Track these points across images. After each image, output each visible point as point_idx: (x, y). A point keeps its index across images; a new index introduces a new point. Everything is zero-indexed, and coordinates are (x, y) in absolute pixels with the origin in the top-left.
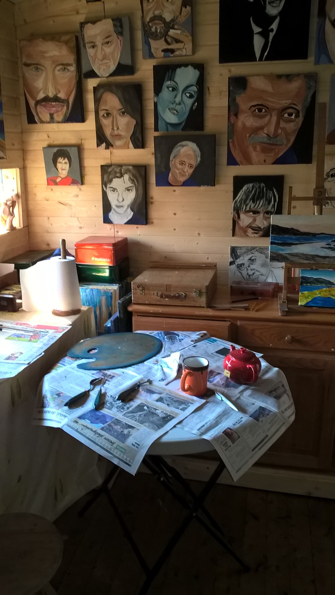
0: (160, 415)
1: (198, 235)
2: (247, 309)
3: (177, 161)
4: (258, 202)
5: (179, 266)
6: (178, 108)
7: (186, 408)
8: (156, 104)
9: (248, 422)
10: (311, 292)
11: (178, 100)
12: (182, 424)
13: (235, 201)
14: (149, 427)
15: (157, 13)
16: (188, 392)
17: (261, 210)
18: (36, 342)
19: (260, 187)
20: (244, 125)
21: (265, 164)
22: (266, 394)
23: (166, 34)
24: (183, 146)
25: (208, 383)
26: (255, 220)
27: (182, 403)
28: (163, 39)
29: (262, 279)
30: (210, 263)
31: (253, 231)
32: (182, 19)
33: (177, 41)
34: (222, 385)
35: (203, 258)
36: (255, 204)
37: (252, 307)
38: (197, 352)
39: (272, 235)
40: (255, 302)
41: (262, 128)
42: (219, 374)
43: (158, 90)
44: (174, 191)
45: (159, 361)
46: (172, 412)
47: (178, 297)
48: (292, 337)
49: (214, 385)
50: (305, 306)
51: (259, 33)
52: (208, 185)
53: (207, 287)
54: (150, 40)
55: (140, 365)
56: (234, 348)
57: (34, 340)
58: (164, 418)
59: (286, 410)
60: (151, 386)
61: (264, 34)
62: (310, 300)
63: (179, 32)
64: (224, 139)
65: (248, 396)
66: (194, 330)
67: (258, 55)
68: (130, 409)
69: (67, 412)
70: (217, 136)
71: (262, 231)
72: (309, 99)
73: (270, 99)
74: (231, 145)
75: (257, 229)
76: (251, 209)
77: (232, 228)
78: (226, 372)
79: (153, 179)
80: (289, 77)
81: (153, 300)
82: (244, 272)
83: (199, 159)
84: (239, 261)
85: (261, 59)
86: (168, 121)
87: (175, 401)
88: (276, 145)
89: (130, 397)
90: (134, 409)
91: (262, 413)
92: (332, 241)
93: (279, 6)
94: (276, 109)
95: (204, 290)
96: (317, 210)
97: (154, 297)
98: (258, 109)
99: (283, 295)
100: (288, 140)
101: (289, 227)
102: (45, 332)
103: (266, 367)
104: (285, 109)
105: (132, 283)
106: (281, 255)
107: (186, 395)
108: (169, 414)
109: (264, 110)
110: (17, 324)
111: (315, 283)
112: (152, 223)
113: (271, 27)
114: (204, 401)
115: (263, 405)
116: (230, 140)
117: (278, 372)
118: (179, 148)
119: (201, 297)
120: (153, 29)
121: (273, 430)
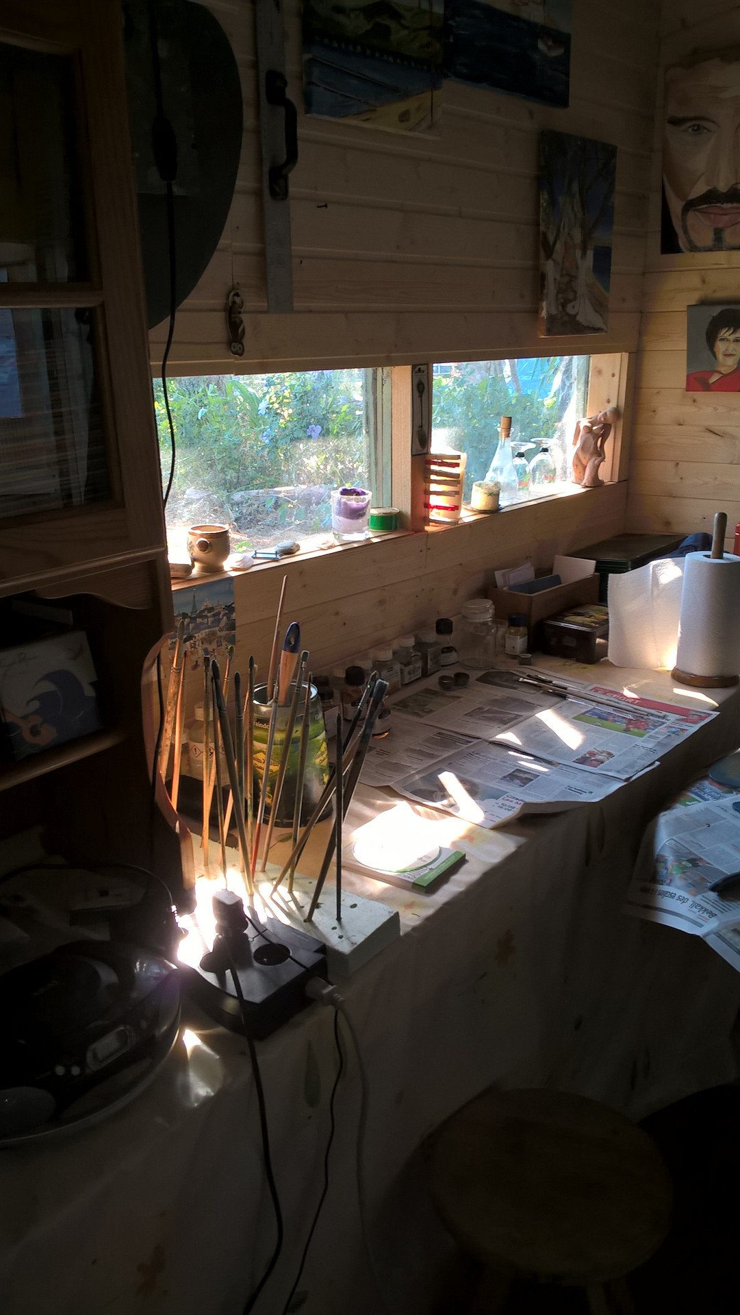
18: (642, 736)
57: (636, 730)
69: (714, 905)
102: (659, 717)
110: (596, 690)
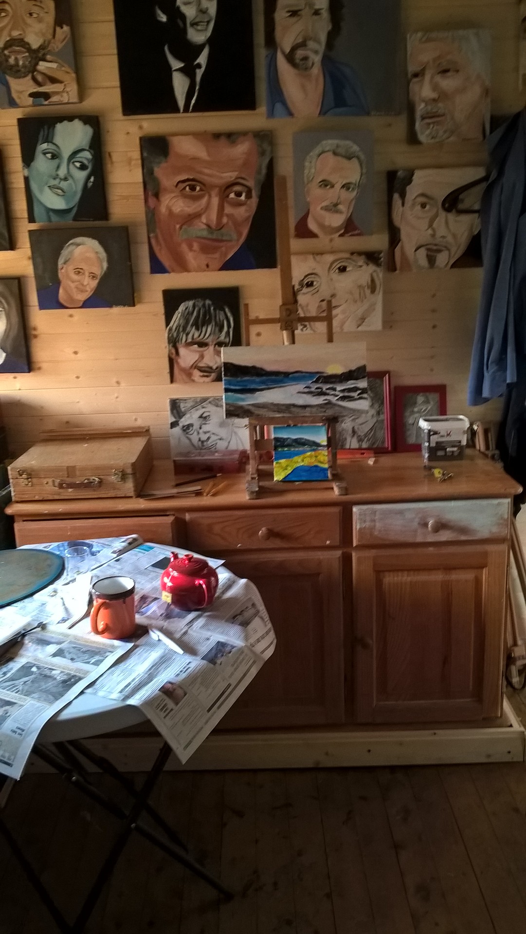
0: (58, 678)
1: (116, 384)
2: (198, 494)
3: (70, 268)
4: (204, 329)
5: (89, 434)
6: (64, 185)
7: (102, 661)
8: (27, 180)
9: (198, 668)
10: (291, 459)
11: (62, 172)
12: (94, 687)
13: (168, 327)
14: (39, 699)
15: (15, 34)
16: (106, 634)
17: (209, 340)
19: (204, 305)
20: (171, 212)
21: (208, 271)
22: (227, 621)
23: (33, 69)
24: (78, 245)
25: (137, 616)
26: (202, 357)
27: (94, 654)
28: (30, 77)
29: (222, 445)
30: (140, 428)
31: (202, 374)
32: (57, 45)
33: (53, 80)
34: (161, 615)
35: (127, 420)
36: (200, 331)
37: (207, 491)
38: (122, 569)
39: (226, 378)
40: (211, 483)
41: (198, 215)
42: (156, 599)
43: (28, 158)
44: (71, 316)
45: (58, 591)
46: (79, 670)
47: (88, 485)
48: (268, 529)
49: (149, 617)
50: (284, 481)
51: (180, 70)
52: (124, 305)
53: (133, 465)
54: (8, 78)
55: (26, 600)
56: (176, 556)
58: (64, 682)
59: (258, 641)
60: (44, 634)
61: (189, 71)
62: (290, 472)
63: (54, 65)
64: (142, 234)
65: (201, 628)
66: (118, 534)
67: (181, 103)
68: (9, 675)
70: (130, 228)
71: (214, 372)
72: (264, 171)
73: (206, 171)
74: (153, 241)
75: (206, 369)
76: (194, 341)
77: (168, 371)
78: (166, 596)
79: (33, 298)
80: (231, 137)
81: (48, 494)
82: (195, 438)
83: (105, 265)
84: (184, 421)
85: (186, 110)
86: (50, 206)
87: (84, 652)
88: (222, 241)
89: (8, 655)
90: (14, 674)
91: (220, 651)
92: (312, 382)
93: (206, 30)
94: (216, 186)
95: (129, 471)
96: (287, 337)
97: (49, 488)
98: (189, 185)
99: (251, 467)
100: (240, 234)
101: (249, 364)
103: (229, 580)
104: (230, 186)
105: (9, 468)
106: (241, 407)
107: (102, 640)
108: (73, 673)
109: (198, 188)
111: (294, 447)
112: (39, 369)
113: (198, 61)
114: (130, 645)
115: (222, 638)
116: (152, 235)
117: (246, 586)
118: (72, 248)
119: (125, 481)
120: (12, 61)
121: (239, 674)
